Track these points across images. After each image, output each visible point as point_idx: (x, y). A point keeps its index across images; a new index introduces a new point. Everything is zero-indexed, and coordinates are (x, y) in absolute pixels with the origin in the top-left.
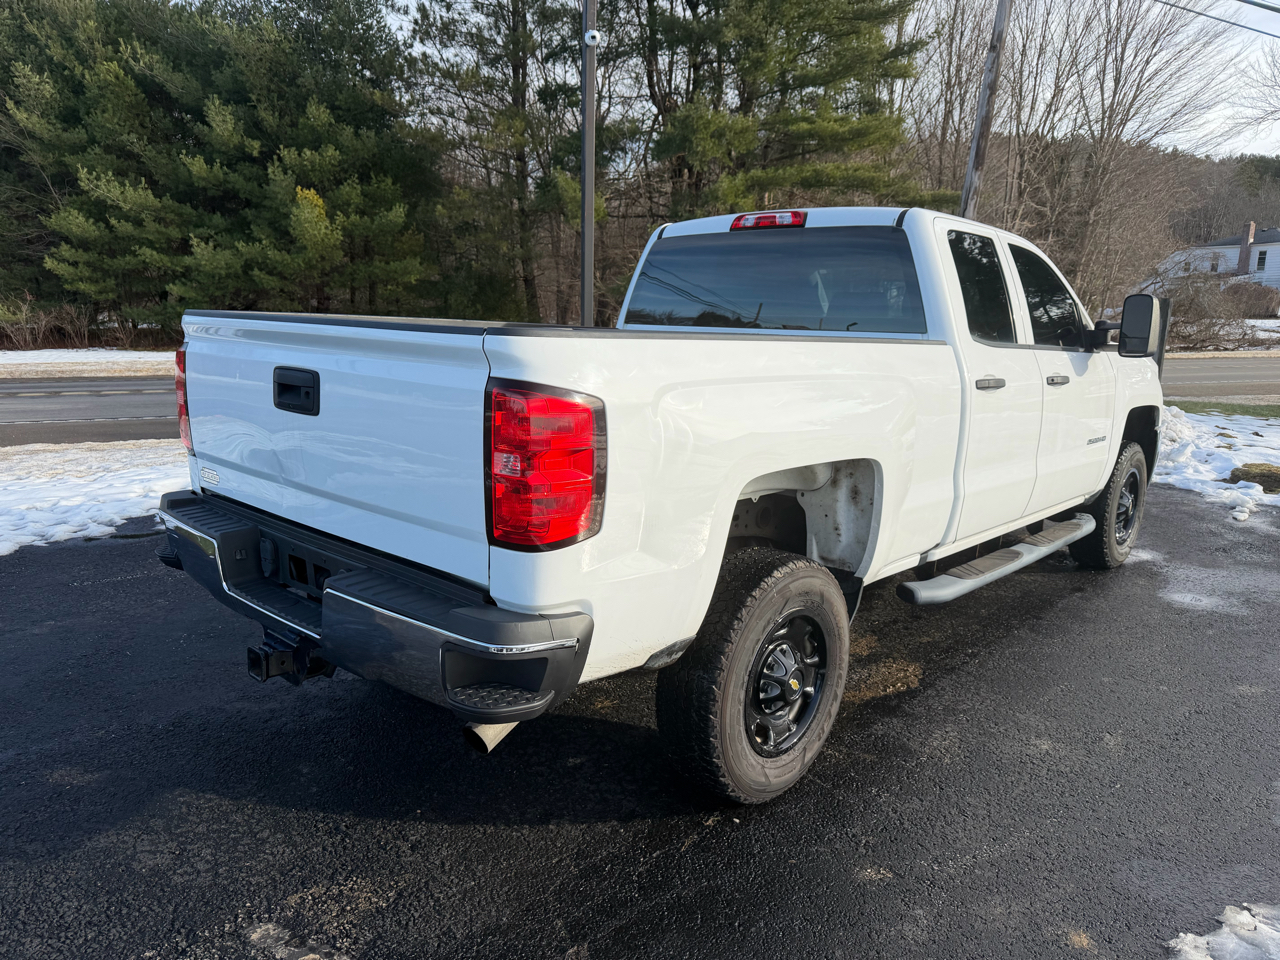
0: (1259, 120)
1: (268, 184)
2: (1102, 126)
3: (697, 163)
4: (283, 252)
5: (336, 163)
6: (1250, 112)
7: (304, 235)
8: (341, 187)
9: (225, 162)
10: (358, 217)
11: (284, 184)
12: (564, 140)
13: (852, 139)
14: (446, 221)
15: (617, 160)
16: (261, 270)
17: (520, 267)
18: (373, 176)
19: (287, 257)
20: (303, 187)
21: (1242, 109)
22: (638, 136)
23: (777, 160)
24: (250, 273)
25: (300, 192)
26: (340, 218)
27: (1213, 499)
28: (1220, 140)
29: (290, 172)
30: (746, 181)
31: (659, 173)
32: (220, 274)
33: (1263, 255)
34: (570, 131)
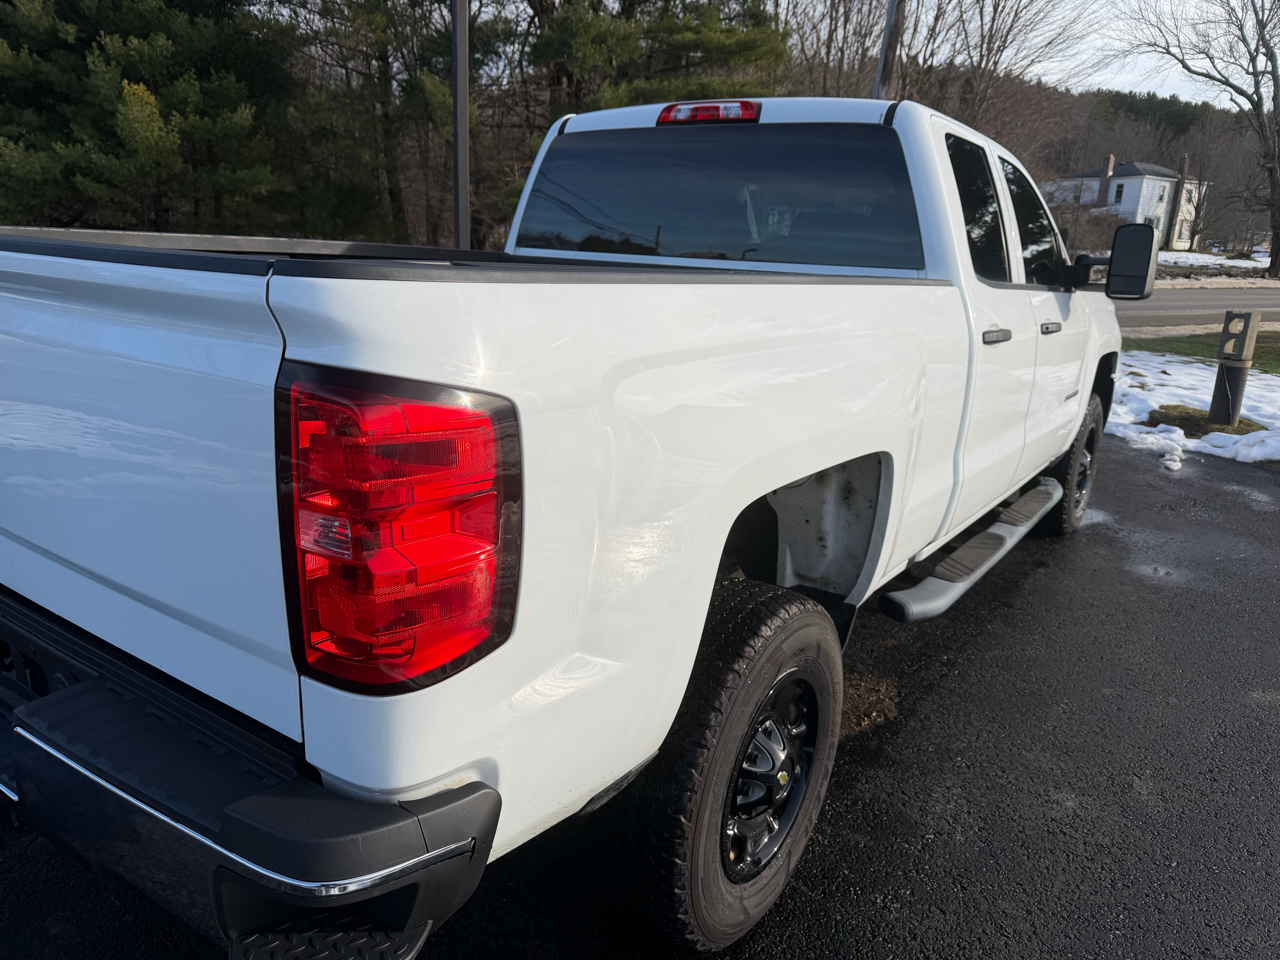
0: (1126, 53)
1: (88, 77)
2: (981, 51)
3: (576, 71)
4: (111, 156)
5: (169, 55)
6: (1118, 45)
7: (134, 137)
8: (176, 82)
9: (35, 49)
10: (198, 117)
11: (107, 77)
12: (430, 39)
13: (739, 52)
14: (300, 125)
15: (491, 64)
16: (85, 175)
17: (384, 179)
18: (213, 72)
19: (115, 161)
20: (130, 81)
21: (1111, 41)
22: (512, 39)
23: (662, 71)
24: (72, 179)
25: (128, 87)
26: (176, 118)
27: (1140, 446)
28: (1090, 71)
29: (114, 63)
30: (630, 92)
31: (536, 80)
32: (35, 180)
33: (1120, 187)
34: (437, 31)
